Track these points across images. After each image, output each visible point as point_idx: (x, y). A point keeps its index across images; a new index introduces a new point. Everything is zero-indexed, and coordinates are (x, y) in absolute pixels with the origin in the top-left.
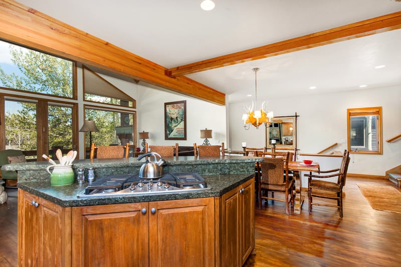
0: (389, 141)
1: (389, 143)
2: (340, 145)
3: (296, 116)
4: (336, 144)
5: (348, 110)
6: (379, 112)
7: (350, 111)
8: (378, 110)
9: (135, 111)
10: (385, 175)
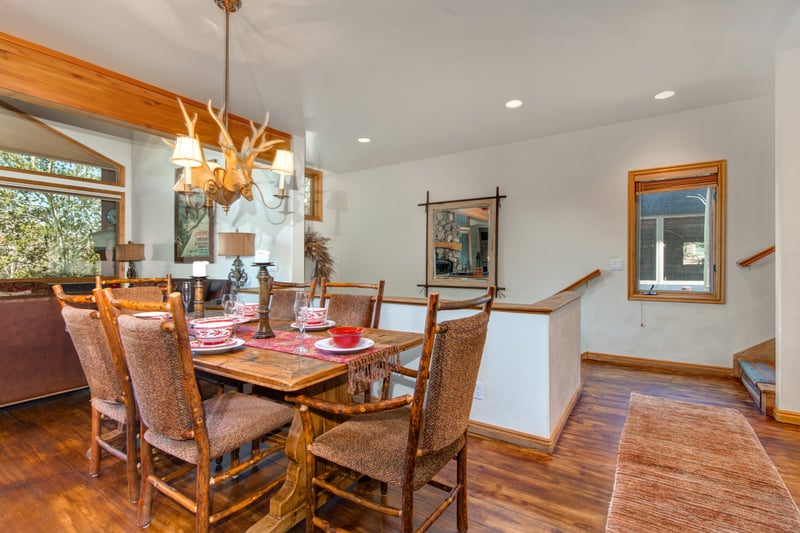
0: (745, 264)
1: (747, 269)
2: (609, 274)
3: (498, 198)
4: (597, 273)
5: (632, 174)
6: (717, 174)
7: (638, 179)
8: (715, 170)
9: (122, 194)
10: (731, 367)
